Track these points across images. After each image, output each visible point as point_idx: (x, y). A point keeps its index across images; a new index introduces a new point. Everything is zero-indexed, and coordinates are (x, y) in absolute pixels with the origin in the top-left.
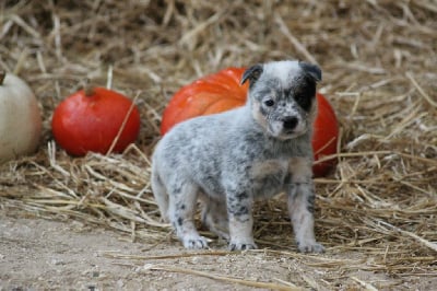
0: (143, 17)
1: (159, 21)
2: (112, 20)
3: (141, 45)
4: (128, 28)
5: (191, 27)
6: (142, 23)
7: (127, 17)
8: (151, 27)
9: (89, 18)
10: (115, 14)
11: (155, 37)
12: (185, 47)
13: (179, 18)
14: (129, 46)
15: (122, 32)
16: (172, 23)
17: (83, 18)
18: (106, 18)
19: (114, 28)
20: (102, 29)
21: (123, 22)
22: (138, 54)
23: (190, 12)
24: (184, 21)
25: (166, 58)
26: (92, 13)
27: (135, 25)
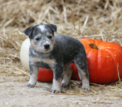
0: (97, 6)
1: (103, 7)
2: (86, 8)
3: (96, 17)
4: (91, 10)
5: (115, 10)
6: (96, 8)
7: (91, 6)
8: (100, 10)
9: (77, 7)
10: (87, 5)
11: (101, 13)
12: (113, 18)
13: (111, 6)
14: (92, 17)
15: (89, 12)
16: (108, 8)
17: (75, 7)
18: (83, 7)
19: (86, 10)
20: (82, 11)
21: (90, 8)
22: (95, 20)
23: (115, 4)
24: (112, 8)
25: (106, 22)
26: (78, 5)
27: (94, 9)
